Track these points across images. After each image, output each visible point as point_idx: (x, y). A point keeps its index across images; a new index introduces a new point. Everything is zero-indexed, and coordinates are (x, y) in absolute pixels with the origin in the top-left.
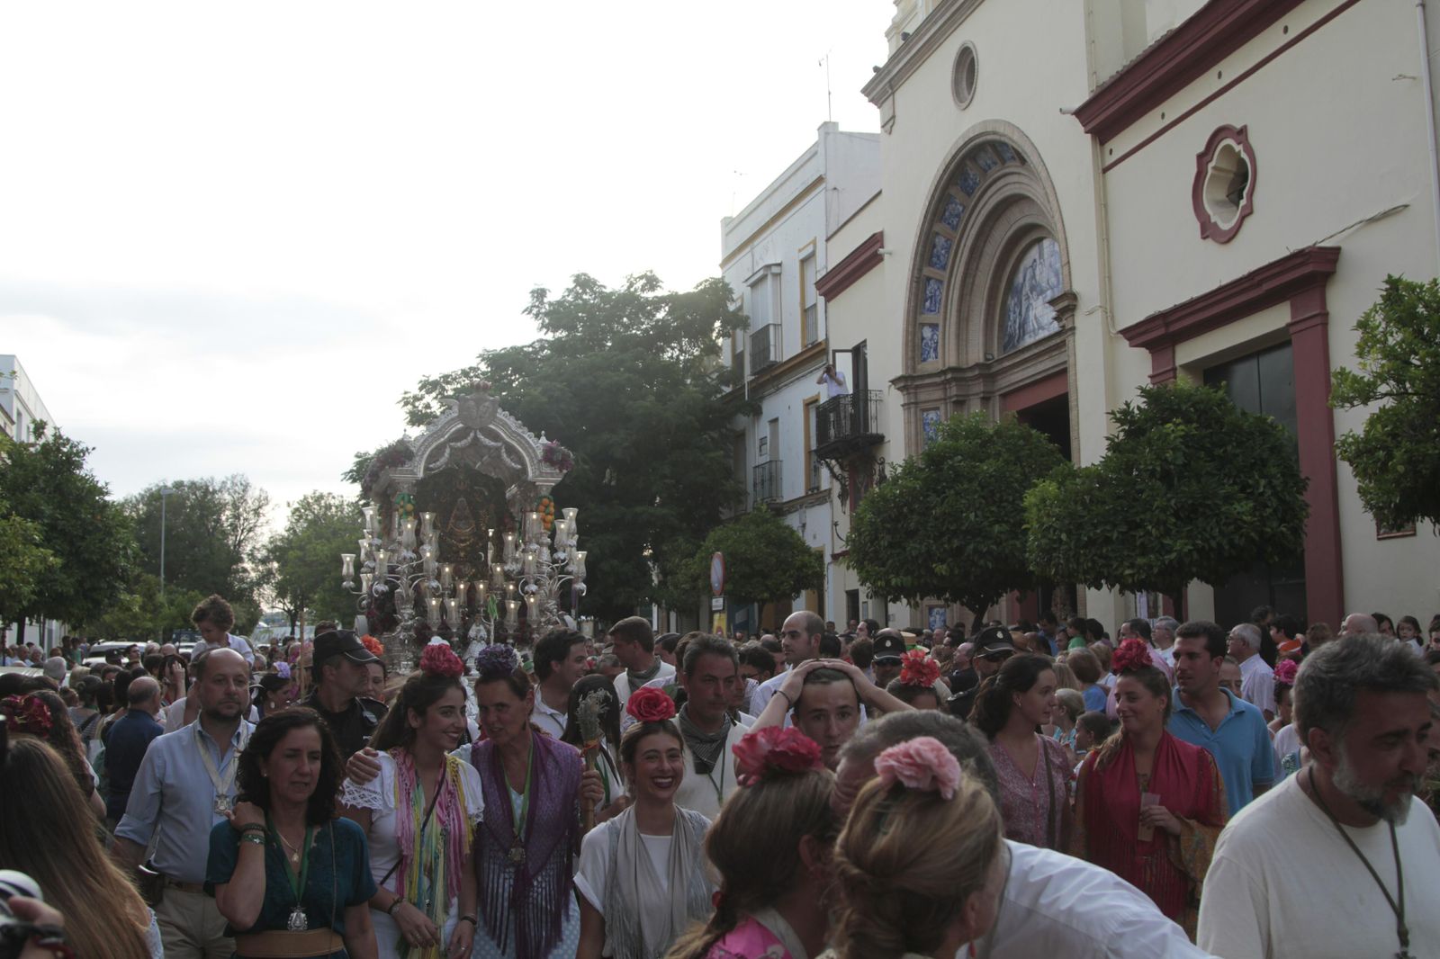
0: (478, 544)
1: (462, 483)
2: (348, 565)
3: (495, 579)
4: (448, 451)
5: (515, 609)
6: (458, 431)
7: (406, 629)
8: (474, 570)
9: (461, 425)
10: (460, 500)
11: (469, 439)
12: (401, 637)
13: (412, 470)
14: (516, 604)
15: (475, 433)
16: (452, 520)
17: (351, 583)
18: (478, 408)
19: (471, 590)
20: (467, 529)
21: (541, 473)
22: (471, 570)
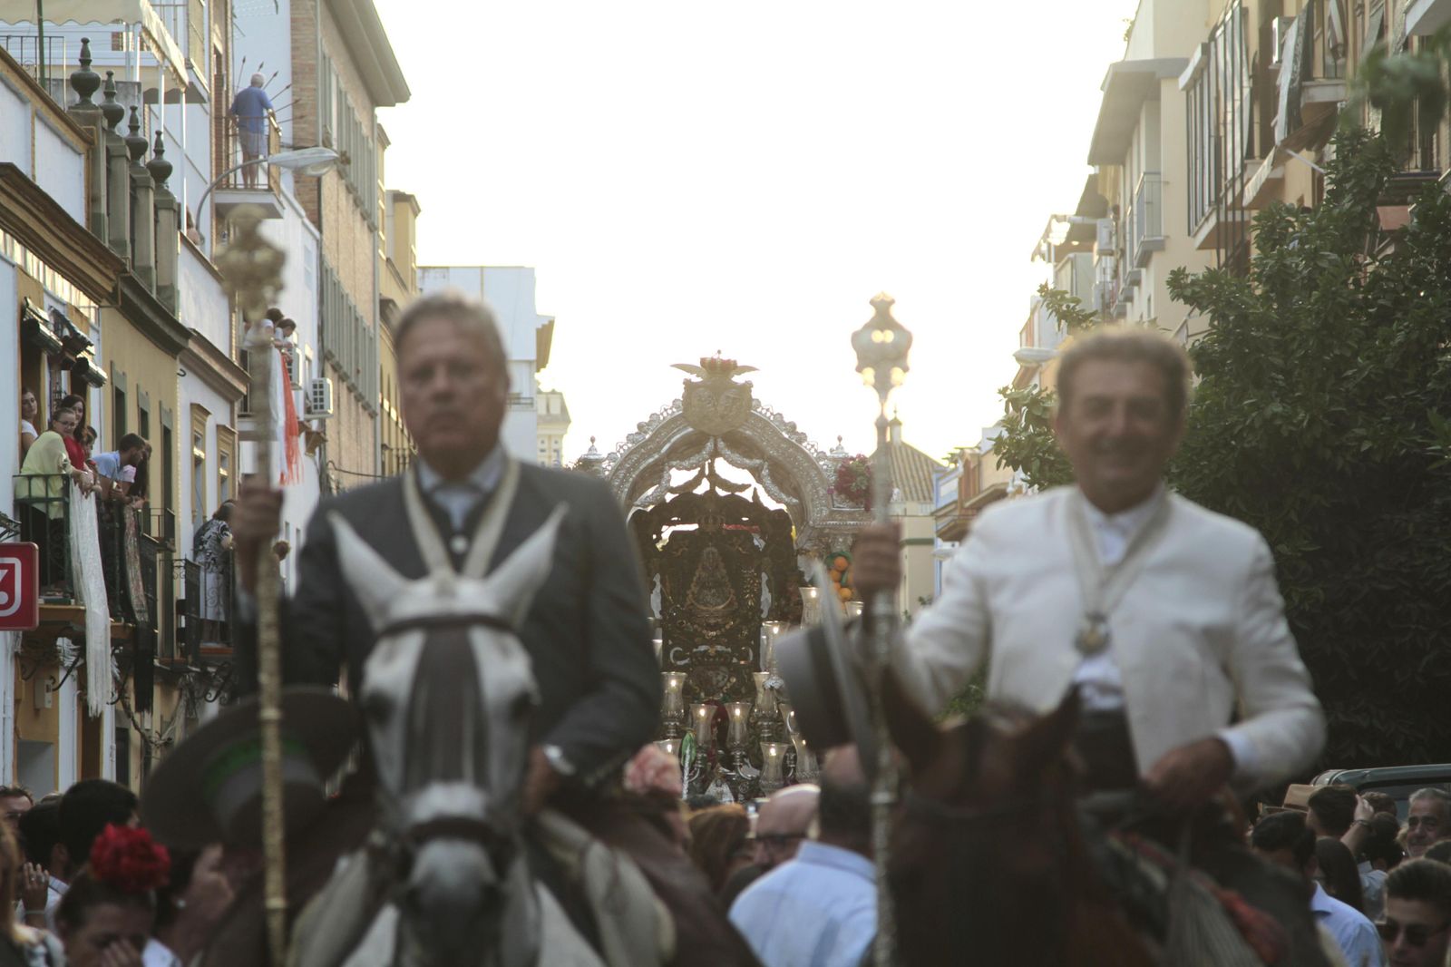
0: (740, 631)
1: (711, 521)
5: (777, 757)
6: (681, 442)
9: (690, 429)
10: (708, 549)
11: (705, 454)
15: (716, 445)
16: (694, 588)
19: (721, 720)
20: (719, 605)
21: (832, 512)
22: (729, 680)
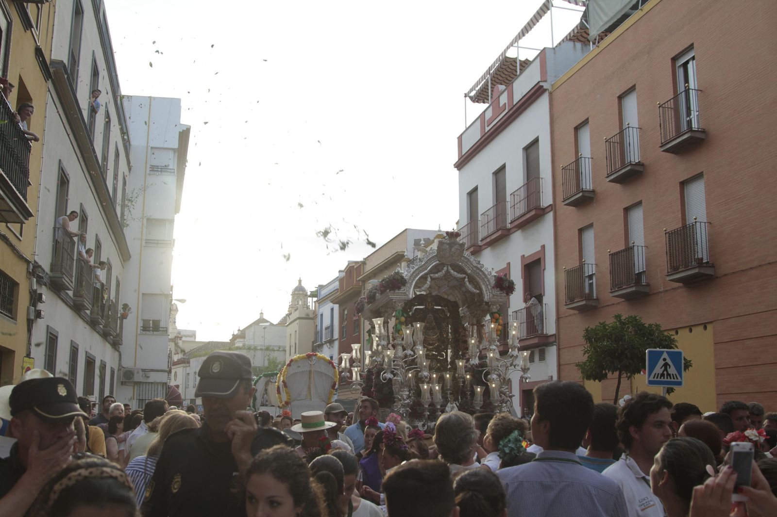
0: (441, 346)
1: (430, 304)
2: (346, 361)
3: (459, 371)
4: (429, 279)
5: (481, 392)
6: (436, 266)
7: (403, 406)
8: (439, 365)
9: (438, 262)
10: (429, 315)
11: (443, 271)
12: (401, 412)
13: (405, 293)
14: (481, 389)
15: (448, 268)
17: (348, 374)
18: (451, 249)
20: (434, 336)
21: (494, 295)
22: (437, 365)
